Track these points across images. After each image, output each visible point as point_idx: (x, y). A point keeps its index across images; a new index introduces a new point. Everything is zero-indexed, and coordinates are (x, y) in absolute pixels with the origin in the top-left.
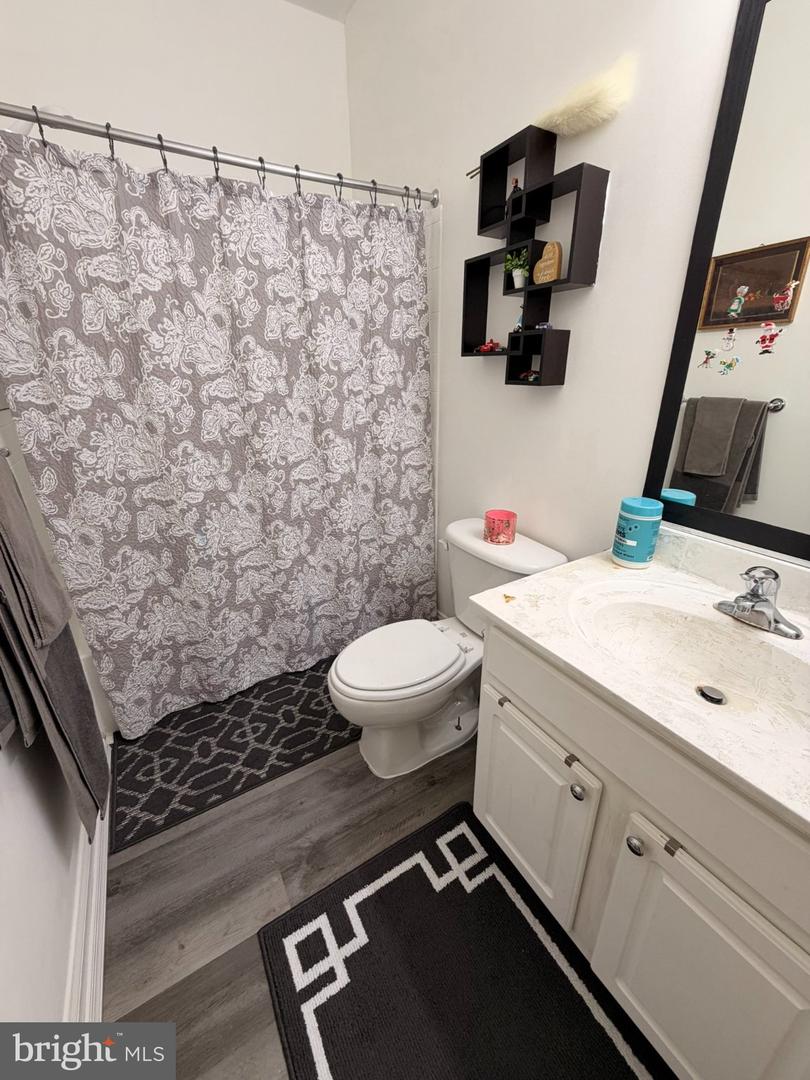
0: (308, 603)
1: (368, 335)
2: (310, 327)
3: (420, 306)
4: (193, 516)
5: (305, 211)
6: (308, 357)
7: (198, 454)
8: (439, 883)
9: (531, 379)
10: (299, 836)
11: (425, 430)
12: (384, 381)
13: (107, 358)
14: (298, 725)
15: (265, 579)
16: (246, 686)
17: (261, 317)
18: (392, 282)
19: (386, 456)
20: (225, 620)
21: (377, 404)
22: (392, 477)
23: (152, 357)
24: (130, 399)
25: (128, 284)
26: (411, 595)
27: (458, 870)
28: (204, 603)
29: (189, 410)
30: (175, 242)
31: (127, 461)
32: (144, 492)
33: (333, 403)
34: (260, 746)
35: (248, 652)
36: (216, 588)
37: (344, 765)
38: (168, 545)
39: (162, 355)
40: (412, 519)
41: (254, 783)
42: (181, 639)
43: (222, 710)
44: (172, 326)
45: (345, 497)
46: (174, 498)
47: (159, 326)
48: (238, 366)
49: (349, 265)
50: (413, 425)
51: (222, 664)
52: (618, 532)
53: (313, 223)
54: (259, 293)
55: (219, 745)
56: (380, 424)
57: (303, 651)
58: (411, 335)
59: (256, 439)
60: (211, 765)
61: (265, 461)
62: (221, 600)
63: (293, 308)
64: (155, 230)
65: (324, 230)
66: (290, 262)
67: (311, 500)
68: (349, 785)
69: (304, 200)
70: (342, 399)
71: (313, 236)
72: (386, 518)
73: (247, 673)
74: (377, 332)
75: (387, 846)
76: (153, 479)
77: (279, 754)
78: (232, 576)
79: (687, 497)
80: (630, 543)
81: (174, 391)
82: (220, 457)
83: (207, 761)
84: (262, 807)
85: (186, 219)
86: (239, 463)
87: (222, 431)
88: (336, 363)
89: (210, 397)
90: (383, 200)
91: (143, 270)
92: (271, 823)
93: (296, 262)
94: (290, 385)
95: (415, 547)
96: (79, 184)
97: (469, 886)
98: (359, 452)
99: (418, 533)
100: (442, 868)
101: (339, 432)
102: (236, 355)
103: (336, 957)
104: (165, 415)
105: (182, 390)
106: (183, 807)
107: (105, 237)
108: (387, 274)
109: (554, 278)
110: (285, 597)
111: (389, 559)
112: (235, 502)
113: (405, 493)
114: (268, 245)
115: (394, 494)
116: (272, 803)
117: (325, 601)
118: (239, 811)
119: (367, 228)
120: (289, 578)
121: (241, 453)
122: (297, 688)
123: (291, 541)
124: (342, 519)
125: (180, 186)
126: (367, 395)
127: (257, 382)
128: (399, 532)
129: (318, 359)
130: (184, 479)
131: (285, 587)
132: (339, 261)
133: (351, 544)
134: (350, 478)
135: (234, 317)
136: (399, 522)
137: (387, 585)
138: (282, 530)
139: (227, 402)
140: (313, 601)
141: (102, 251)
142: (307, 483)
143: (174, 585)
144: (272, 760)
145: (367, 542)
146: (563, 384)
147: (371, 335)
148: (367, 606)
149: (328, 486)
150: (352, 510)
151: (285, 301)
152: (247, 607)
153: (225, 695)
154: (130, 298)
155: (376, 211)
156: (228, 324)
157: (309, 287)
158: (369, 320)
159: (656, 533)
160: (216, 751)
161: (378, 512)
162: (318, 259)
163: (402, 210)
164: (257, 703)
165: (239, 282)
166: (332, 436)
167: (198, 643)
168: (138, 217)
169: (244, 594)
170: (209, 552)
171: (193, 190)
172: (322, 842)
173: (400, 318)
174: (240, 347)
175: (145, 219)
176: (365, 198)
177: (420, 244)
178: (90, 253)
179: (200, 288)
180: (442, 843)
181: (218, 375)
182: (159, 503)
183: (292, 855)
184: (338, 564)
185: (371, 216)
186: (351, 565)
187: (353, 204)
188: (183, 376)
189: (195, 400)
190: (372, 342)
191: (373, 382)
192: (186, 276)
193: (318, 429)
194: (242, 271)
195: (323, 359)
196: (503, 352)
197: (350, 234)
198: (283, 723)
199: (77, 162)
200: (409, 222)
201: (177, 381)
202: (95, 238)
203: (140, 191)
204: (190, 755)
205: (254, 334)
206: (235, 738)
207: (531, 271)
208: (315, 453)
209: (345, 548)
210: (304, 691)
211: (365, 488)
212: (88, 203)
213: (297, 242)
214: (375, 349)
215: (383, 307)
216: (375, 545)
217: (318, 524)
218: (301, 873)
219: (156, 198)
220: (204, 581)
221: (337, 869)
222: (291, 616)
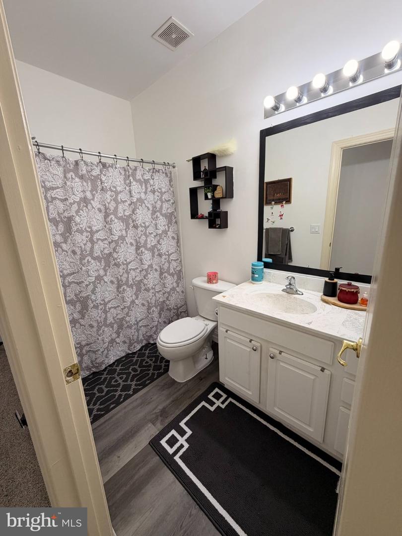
0: (136, 321)
1: (154, 212)
2: (133, 211)
3: (172, 201)
4: (91, 287)
5: (130, 171)
6: (133, 222)
7: (92, 261)
8: (212, 409)
9: (217, 227)
10: (155, 409)
11: (177, 246)
12: (161, 228)
13: (57, 226)
14: (140, 372)
15: (119, 312)
16: (112, 362)
17: (116, 208)
18: (162, 193)
19: (164, 257)
20: (103, 331)
21: (160, 237)
22: (167, 265)
23: (76, 225)
24: (65, 242)
25: (67, 199)
26: (178, 312)
27: (218, 403)
28: (95, 324)
29: (89, 245)
30: (85, 184)
31: (63, 267)
32: (70, 279)
33: (143, 238)
34: (126, 383)
35: (112, 346)
36: (100, 317)
37: (164, 382)
38: (79, 301)
39: (79, 224)
40: (175, 280)
41: (128, 397)
42: (84, 343)
43: (103, 374)
44: (83, 213)
45: (150, 274)
46: (83, 280)
47: (79, 214)
48: (107, 226)
49: (146, 188)
50: (172, 244)
51: (102, 352)
52: (252, 273)
53: (134, 175)
54: (116, 200)
55: (106, 387)
56: (161, 244)
57: (135, 342)
58: (169, 211)
59: (115, 254)
60: (106, 395)
61: (119, 262)
62: (102, 322)
63: (127, 204)
64: (77, 180)
65: (138, 177)
66: (125, 188)
67: (136, 277)
68: (169, 388)
69: (130, 168)
70: (147, 236)
71: (133, 179)
72: (165, 281)
73: (112, 356)
74: (158, 211)
75: (190, 403)
76: (74, 273)
77: (136, 384)
78: (105, 312)
79: (270, 260)
80: (257, 276)
81: (84, 238)
82: (100, 262)
83: (103, 394)
84: (135, 404)
85: (88, 175)
86: (108, 265)
87: (102, 252)
88: (144, 223)
89: (97, 239)
90: (157, 167)
91: (74, 194)
92: (141, 408)
93: (127, 188)
94: (126, 232)
95: (177, 292)
96: (51, 165)
97: (223, 406)
98: (153, 256)
99: (178, 286)
100: (212, 404)
101: (146, 249)
102: (106, 222)
103: (182, 440)
104: (81, 247)
105: (87, 237)
106: (99, 413)
107: (59, 183)
108: (160, 191)
109: (221, 196)
110: (128, 319)
111: (167, 298)
112: (106, 280)
113: (172, 271)
114: (118, 183)
115: (168, 271)
116: (139, 401)
117: (143, 319)
118: (125, 408)
119: (152, 176)
120: (129, 310)
121: (108, 260)
122: (135, 359)
123: (129, 294)
124: (149, 283)
125: (87, 165)
126: (155, 234)
127: (115, 232)
128: (171, 287)
129: (137, 222)
130: (88, 272)
131: (127, 314)
132: (143, 188)
133: (153, 293)
134: (151, 266)
135: (106, 209)
136: (171, 282)
137: (168, 309)
138: (126, 290)
139: (102, 240)
140: (138, 319)
141: (58, 188)
142: (134, 270)
143: (81, 318)
144: (133, 387)
145: (158, 292)
146: (227, 227)
147: (155, 212)
148: (160, 319)
149: (143, 270)
150: (152, 279)
151: (124, 202)
152: (111, 325)
153: (103, 367)
154: (68, 204)
155: (155, 171)
156: (103, 211)
157: (133, 197)
158: (154, 207)
159: (263, 272)
160: (106, 390)
161: (162, 279)
162: (135, 187)
163: (164, 170)
164: (118, 369)
165: (108, 196)
166: (144, 250)
167: (92, 343)
168: (72, 175)
169: (110, 320)
170: (97, 302)
171: (92, 166)
172: (164, 408)
173: (165, 205)
174: (109, 219)
175: (74, 176)
176: (150, 167)
177: (170, 181)
178: (53, 189)
179: (93, 199)
180: (210, 396)
181: (99, 230)
182: (76, 283)
183: (154, 416)
184: (148, 302)
185: (153, 172)
186: (153, 302)
187: (147, 169)
188: (87, 231)
189: (91, 241)
190: (156, 214)
191: (157, 229)
192: (89, 195)
193: (138, 248)
194: (109, 193)
195: (139, 222)
196: (206, 218)
197: (146, 178)
198: (133, 373)
199: (51, 159)
200: (166, 173)
201: (85, 234)
202: (55, 183)
203: (72, 166)
204: (95, 394)
205: (114, 215)
206: (113, 383)
207: (213, 193)
208: (137, 257)
209: (150, 294)
210: (138, 360)
211: (156, 270)
212: (54, 172)
213: (128, 181)
214: (157, 217)
215: (159, 202)
216: (161, 293)
217: (139, 286)
218: (159, 421)
219: (78, 169)
220: (95, 314)
221: (173, 415)
222: (130, 327)
